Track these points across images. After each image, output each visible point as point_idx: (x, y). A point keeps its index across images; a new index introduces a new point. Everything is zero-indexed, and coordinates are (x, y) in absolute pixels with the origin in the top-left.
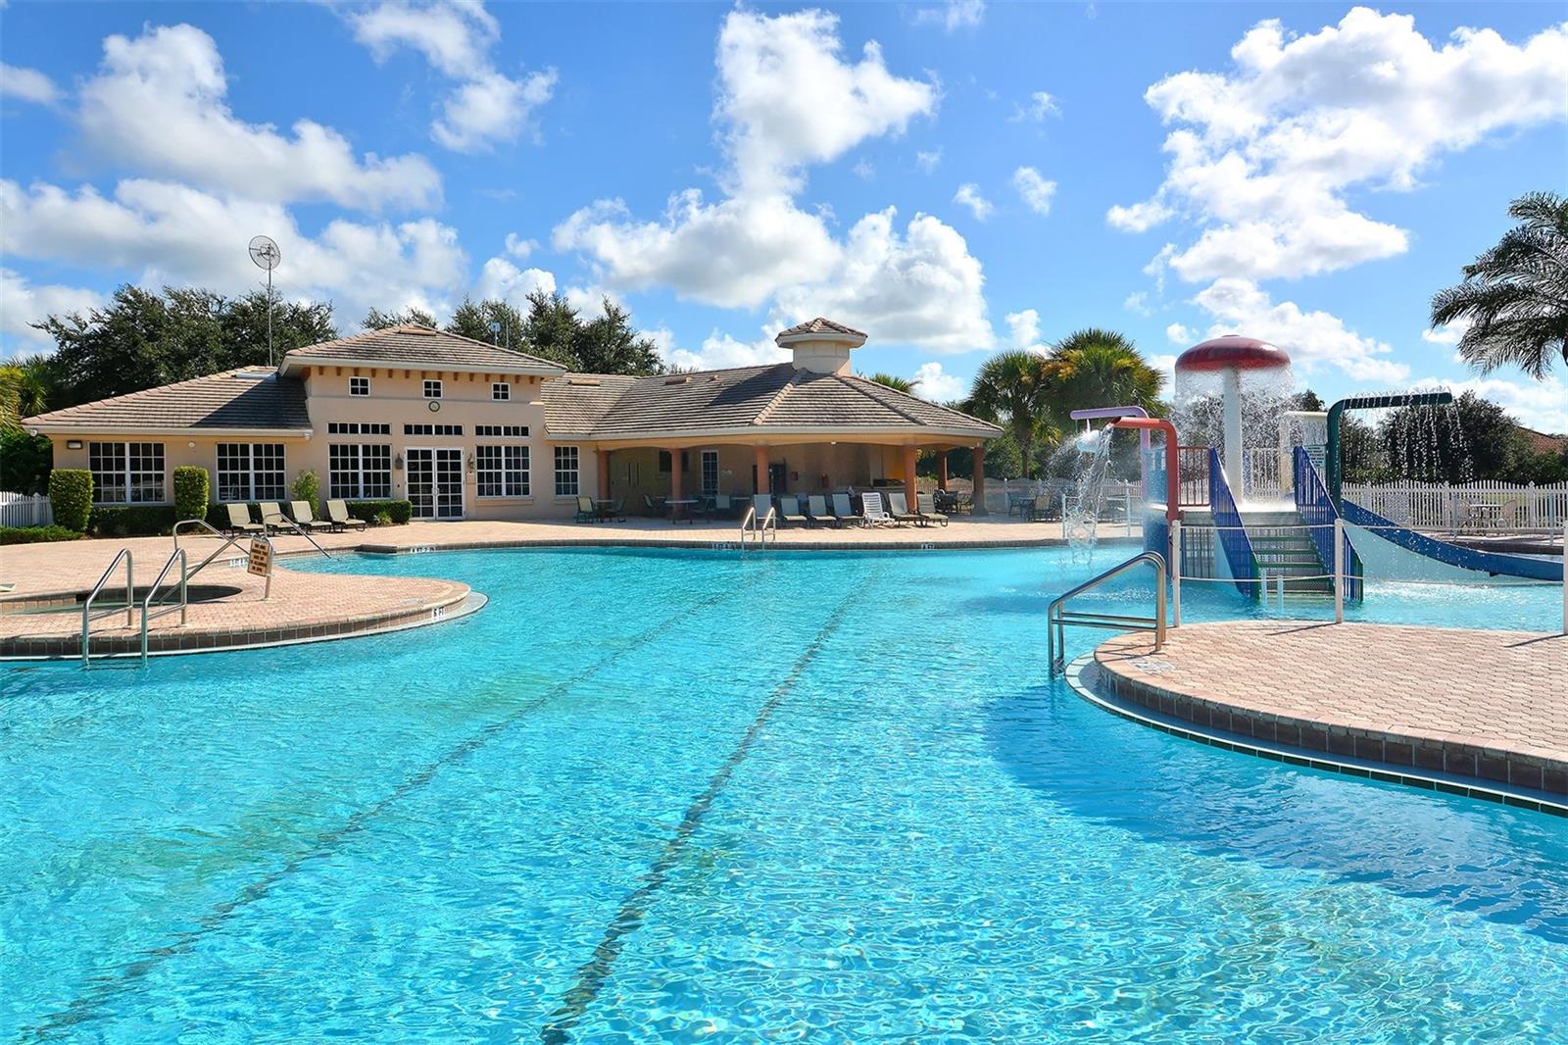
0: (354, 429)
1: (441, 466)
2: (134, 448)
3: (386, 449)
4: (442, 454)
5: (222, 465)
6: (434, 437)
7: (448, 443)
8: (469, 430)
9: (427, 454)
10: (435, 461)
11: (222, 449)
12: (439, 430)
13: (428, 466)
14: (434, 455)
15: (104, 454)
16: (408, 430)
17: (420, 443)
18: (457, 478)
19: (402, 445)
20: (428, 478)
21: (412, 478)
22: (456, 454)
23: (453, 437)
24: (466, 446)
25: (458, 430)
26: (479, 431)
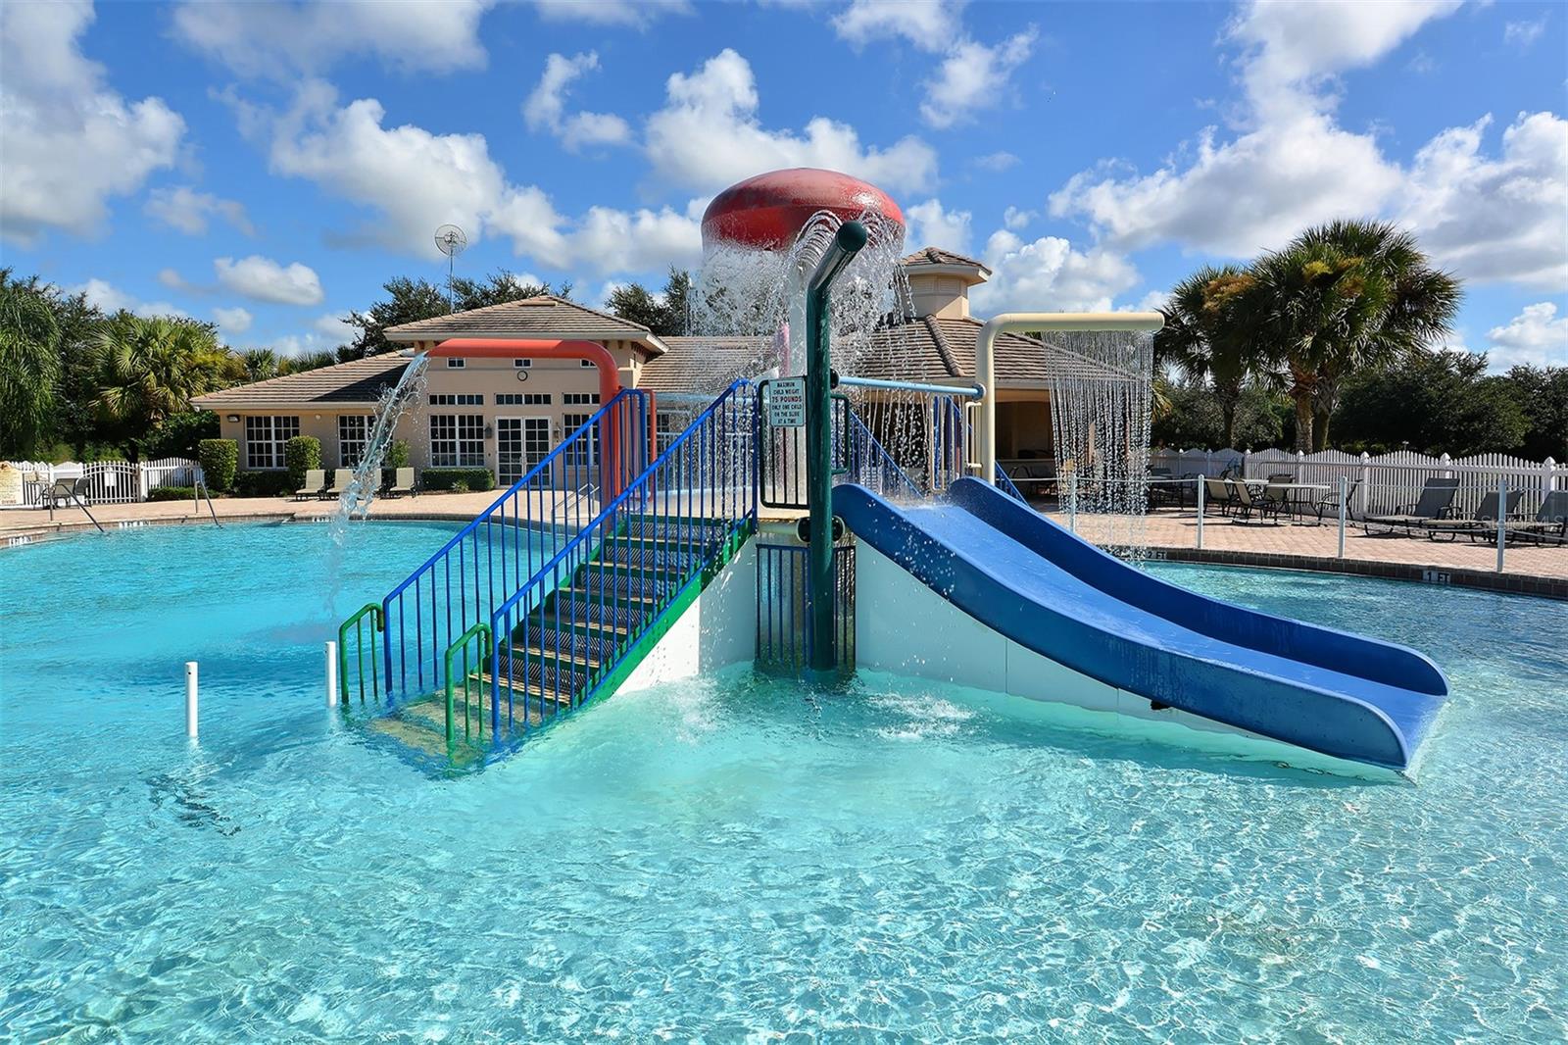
0: (451, 400)
1: (530, 435)
2: (277, 419)
3: (480, 419)
4: (530, 424)
5: (343, 434)
6: (524, 406)
7: (536, 412)
8: (557, 399)
9: (516, 424)
10: (523, 430)
11: (343, 420)
12: (529, 399)
13: (517, 435)
14: (523, 424)
15: (256, 424)
16: (500, 399)
17: (509, 413)
18: (545, 447)
19: (493, 414)
20: (517, 447)
21: (503, 447)
22: (543, 423)
23: (543, 406)
24: (553, 415)
25: (547, 399)
26: (567, 399)
